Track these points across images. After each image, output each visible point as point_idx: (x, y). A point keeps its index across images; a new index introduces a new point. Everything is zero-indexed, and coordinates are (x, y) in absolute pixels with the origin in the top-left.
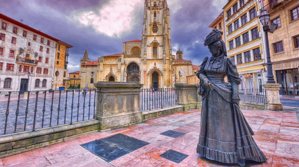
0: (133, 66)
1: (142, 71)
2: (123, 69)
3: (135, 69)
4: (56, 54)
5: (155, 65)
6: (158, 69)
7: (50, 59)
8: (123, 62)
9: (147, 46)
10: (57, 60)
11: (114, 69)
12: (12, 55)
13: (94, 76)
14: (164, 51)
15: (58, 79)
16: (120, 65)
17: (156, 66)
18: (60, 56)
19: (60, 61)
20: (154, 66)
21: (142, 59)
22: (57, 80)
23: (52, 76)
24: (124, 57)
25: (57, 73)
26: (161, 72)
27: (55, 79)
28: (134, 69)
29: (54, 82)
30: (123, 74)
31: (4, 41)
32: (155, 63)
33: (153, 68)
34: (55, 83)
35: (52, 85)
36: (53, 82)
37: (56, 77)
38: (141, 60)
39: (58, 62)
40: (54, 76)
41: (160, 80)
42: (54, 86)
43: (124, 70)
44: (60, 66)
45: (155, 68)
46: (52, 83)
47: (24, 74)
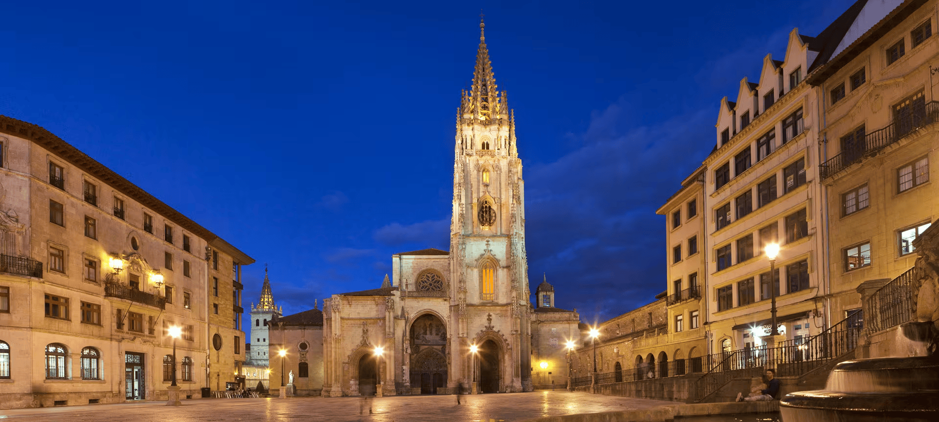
0: (425, 325)
1: (453, 339)
2: (399, 333)
3: (431, 334)
4: (209, 279)
5: (489, 320)
6: (499, 331)
7: (194, 296)
8: (399, 313)
9: (468, 266)
10: (213, 300)
11: (373, 333)
12: (92, 276)
13: (308, 355)
14: (513, 281)
15: (222, 359)
16: (392, 319)
17: (492, 324)
18: (221, 289)
19: (221, 302)
20: (487, 325)
21: (452, 304)
22: (218, 361)
23: (204, 350)
24: (402, 298)
25: (217, 342)
26: (506, 340)
27: (214, 358)
28: (428, 332)
29: (213, 365)
30: (401, 348)
31: (62, 225)
32: (489, 315)
33: (484, 329)
34: (214, 369)
35: (208, 376)
36: (209, 367)
37: (216, 351)
38: (451, 306)
39: (216, 306)
40: (209, 348)
41: (504, 363)
42: (214, 378)
43: (404, 335)
44: (223, 319)
45: (490, 328)
46: (208, 369)
47: (132, 337)
